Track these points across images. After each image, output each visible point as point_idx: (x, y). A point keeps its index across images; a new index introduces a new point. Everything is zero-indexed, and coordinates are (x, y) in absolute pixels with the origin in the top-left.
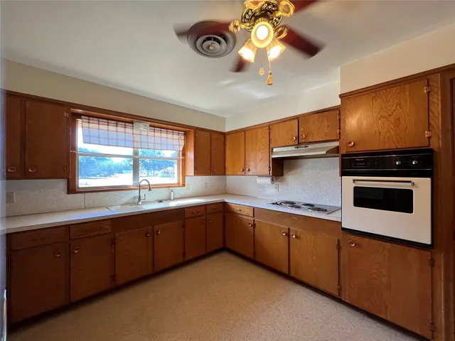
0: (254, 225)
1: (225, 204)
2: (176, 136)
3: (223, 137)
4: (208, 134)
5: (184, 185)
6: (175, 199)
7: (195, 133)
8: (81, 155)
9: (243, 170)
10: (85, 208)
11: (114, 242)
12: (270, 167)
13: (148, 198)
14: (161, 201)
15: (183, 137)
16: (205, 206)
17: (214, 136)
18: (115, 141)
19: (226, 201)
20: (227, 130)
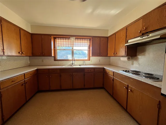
0: (113, 80)
1: (104, 69)
2: (86, 41)
3: (107, 39)
4: (99, 38)
5: (89, 60)
6: (85, 65)
7: (92, 39)
8: (58, 50)
9: (114, 54)
10: (58, 65)
11: (61, 76)
12: (125, 51)
13: (75, 64)
14: (80, 65)
15: (89, 41)
16: (94, 68)
17: (102, 39)
18: (68, 45)
19: (105, 68)
20: (109, 35)
